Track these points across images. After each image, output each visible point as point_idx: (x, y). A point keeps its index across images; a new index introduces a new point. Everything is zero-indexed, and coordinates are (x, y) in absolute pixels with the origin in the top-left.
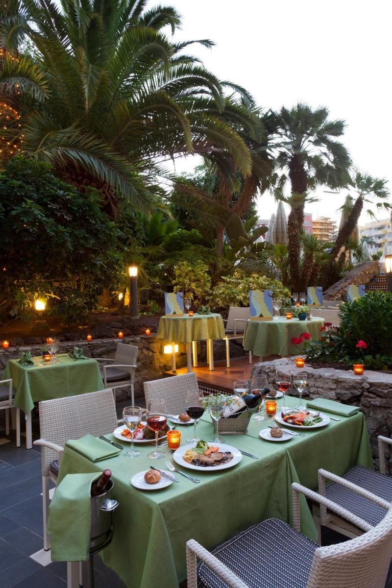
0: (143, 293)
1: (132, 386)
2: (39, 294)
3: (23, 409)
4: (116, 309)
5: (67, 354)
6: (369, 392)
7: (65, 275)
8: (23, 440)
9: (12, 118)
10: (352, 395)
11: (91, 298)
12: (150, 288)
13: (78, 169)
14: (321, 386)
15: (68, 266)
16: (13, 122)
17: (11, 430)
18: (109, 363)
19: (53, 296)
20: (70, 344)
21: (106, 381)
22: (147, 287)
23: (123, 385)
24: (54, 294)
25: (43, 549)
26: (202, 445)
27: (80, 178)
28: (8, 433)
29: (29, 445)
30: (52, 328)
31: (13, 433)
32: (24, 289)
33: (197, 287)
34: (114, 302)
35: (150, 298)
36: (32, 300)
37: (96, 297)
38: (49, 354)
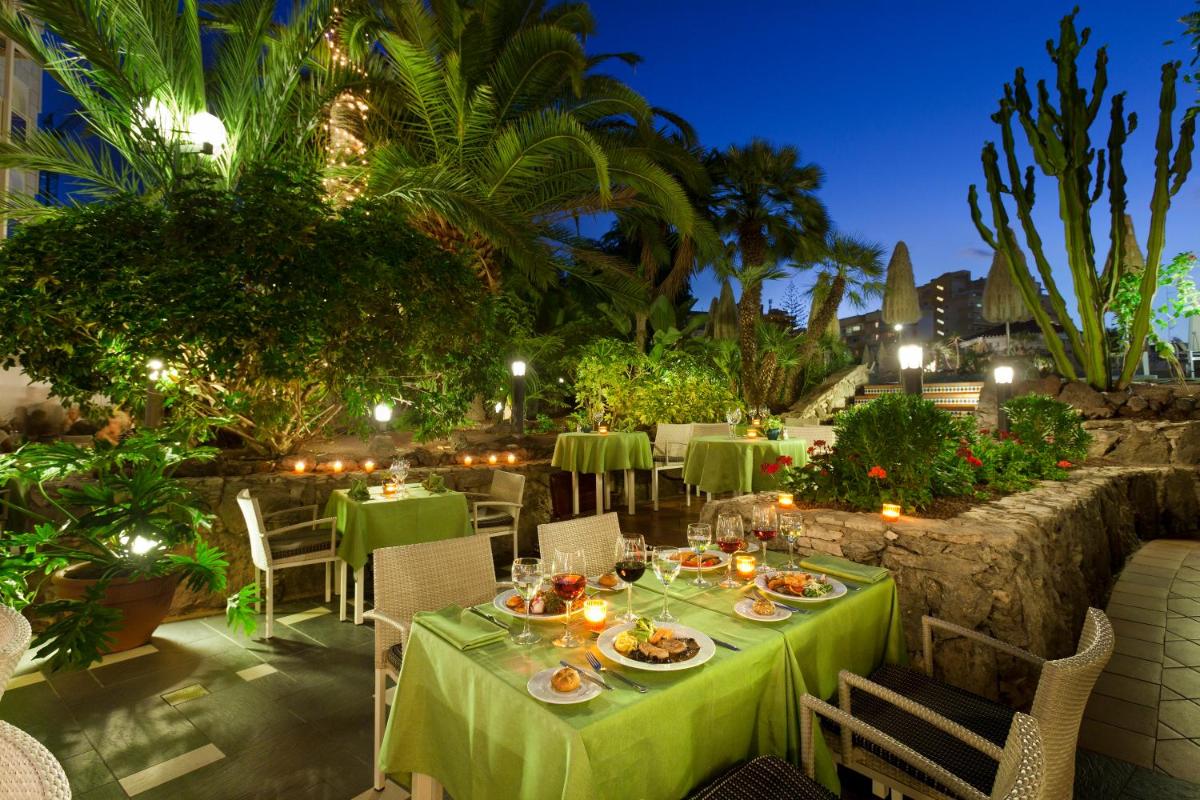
0: (531, 404)
1: (515, 533)
2: (382, 397)
3: (352, 564)
4: (491, 425)
5: (420, 485)
6: (896, 546)
7: (421, 371)
8: (350, 611)
9: (354, 151)
10: (867, 550)
11: (456, 405)
12: (541, 396)
13: (443, 226)
14: (818, 536)
15: (425, 357)
16: (355, 156)
17: (333, 594)
18: (480, 499)
19: (402, 401)
20: (423, 469)
21: (476, 526)
22: (537, 396)
23: (503, 531)
24: (404, 398)
25: (372, 790)
26: (643, 625)
27: (446, 239)
28: (328, 599)
29: (358, 619)
30: (399, 446)
31: (335, 598)
32: (361, 389)
33: (610, 394)
34: (489, 415)
35: (540, 411)
36: (371, 404)
37: (464, 404)
38: (392, 482)
